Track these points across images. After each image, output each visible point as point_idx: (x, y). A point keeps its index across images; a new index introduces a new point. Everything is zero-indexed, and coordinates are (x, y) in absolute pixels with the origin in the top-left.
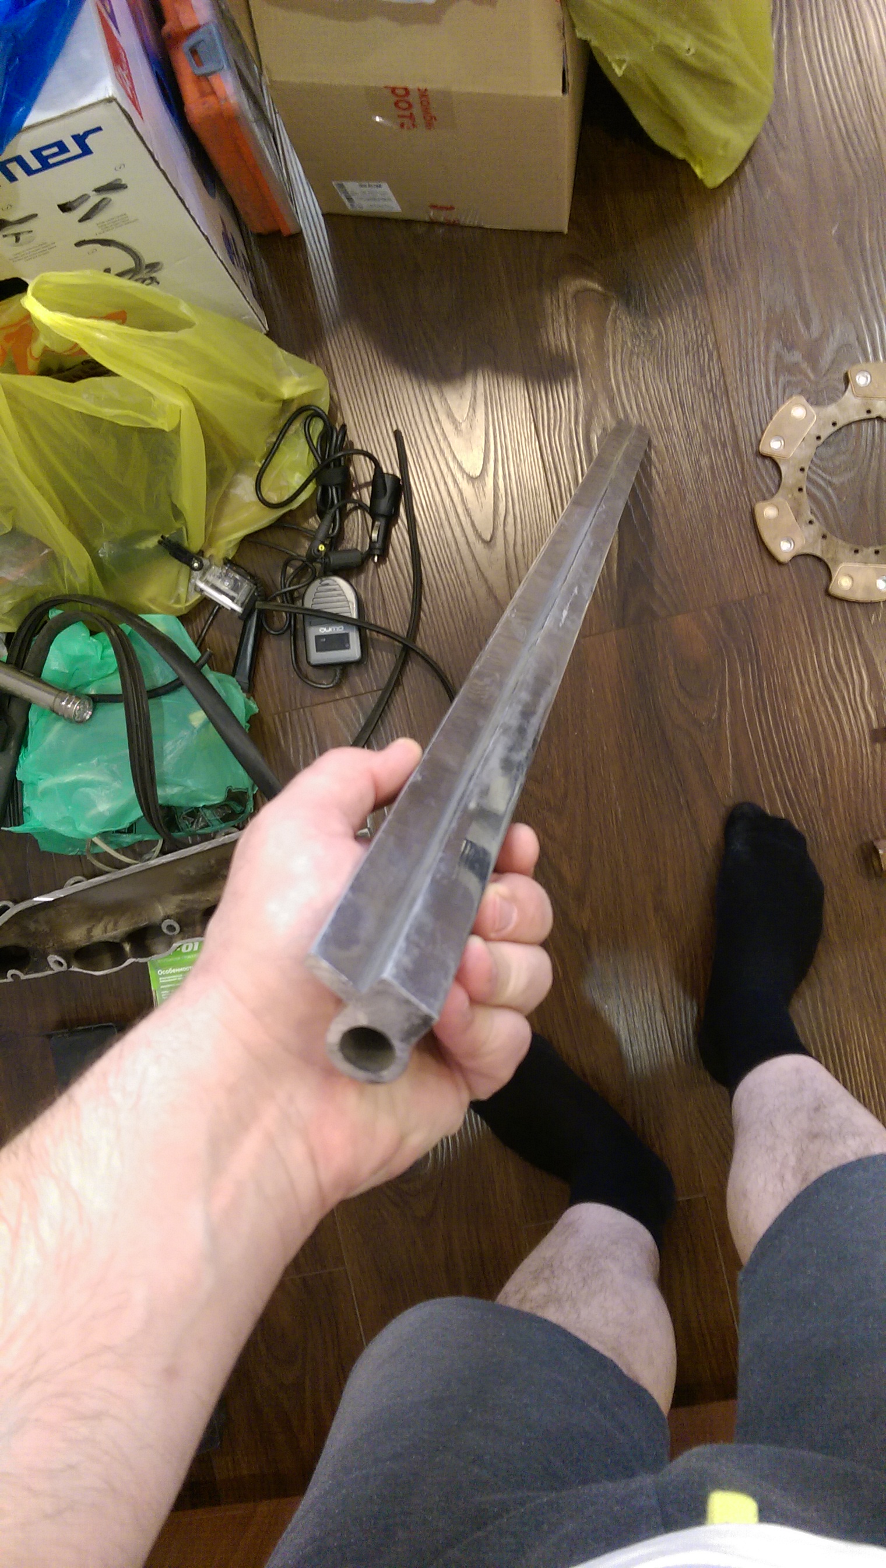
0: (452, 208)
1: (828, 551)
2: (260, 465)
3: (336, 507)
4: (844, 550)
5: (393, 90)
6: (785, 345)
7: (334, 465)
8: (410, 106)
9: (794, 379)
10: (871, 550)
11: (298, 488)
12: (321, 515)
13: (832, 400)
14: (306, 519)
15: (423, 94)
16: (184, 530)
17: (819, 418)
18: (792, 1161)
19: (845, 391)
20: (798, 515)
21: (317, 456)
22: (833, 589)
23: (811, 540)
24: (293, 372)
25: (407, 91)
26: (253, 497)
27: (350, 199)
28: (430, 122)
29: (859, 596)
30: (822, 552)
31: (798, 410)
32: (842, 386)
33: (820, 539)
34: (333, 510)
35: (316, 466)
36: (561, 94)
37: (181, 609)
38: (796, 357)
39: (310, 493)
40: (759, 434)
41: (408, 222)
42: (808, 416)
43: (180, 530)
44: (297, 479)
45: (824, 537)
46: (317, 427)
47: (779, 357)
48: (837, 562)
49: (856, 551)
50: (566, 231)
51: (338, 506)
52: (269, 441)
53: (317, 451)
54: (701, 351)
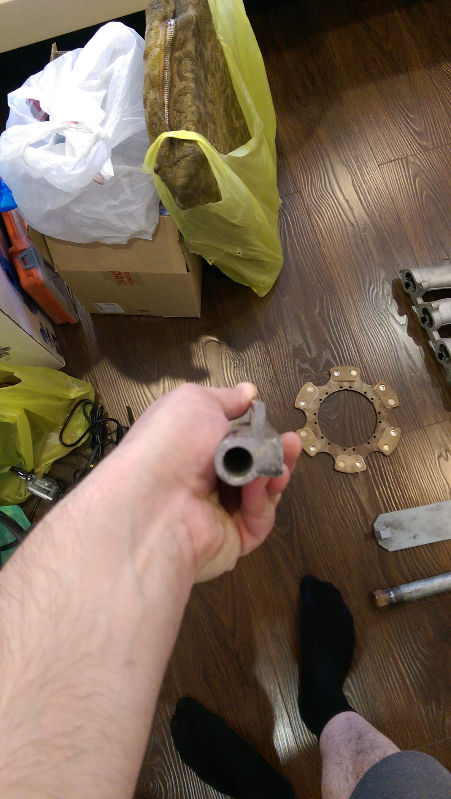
0: (148, 311)
1: (332, 451)
2: (62, 428)
3: (99, 444)
4: (338, 449)
5: (114, 272)
6: (301, 361)
7: (98, 426)
8: (122, 278)
9: (307, 375)
10: (351, 449)
11: (80, 437)
12: (93, 448)
13: (325, 383)
14: (86, 450)
15: (127, 274)
16: (23, 462)
17: (320, 391)
18: (351, 769)
19: (330, 379)
20: (316, 434)
21: (90, 421)
22: (337, 468)
23: (323, 446)
24: (76, 386)
25: (120, 273)
26: (58, 442)
27: (101, 309)
28: (132, 283)
29: (349, 470)
30: (329, 450)
31: (310, 388)
32: (328, 377)
33: (328, 445)
34: (98, 446)
35: (90, 426)
36: (187, 272)
37: (22, 500)
38: (306, 366)
39: (87, 438)
40: (294, 399)
41: (129, 316)
42: (315, 391)
43: (21, 462)
44: (80, 433)
45: (329, 444)
46: (89, 408)
47: (299, 366)
48: (337, 455)
49: (345, 450)
50: (200, 317)
51: (100, 443)
52: (65, 416)
53: (90, 419)
54: (264, 364)
